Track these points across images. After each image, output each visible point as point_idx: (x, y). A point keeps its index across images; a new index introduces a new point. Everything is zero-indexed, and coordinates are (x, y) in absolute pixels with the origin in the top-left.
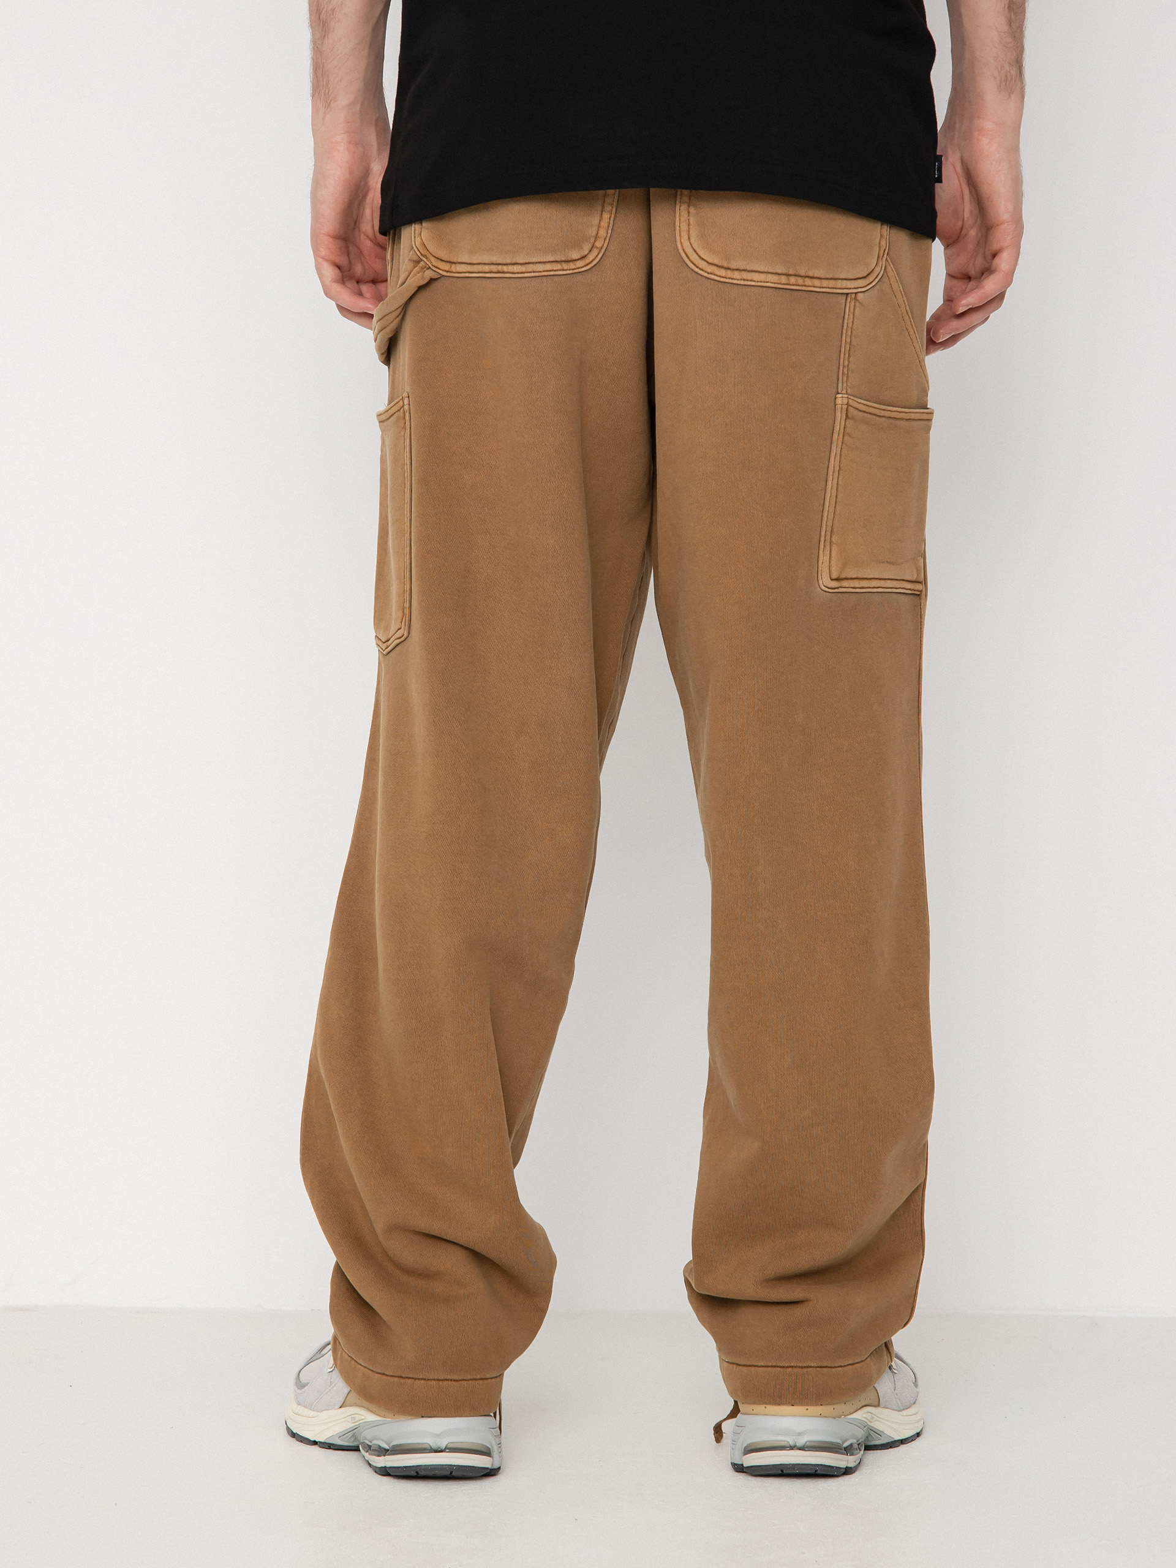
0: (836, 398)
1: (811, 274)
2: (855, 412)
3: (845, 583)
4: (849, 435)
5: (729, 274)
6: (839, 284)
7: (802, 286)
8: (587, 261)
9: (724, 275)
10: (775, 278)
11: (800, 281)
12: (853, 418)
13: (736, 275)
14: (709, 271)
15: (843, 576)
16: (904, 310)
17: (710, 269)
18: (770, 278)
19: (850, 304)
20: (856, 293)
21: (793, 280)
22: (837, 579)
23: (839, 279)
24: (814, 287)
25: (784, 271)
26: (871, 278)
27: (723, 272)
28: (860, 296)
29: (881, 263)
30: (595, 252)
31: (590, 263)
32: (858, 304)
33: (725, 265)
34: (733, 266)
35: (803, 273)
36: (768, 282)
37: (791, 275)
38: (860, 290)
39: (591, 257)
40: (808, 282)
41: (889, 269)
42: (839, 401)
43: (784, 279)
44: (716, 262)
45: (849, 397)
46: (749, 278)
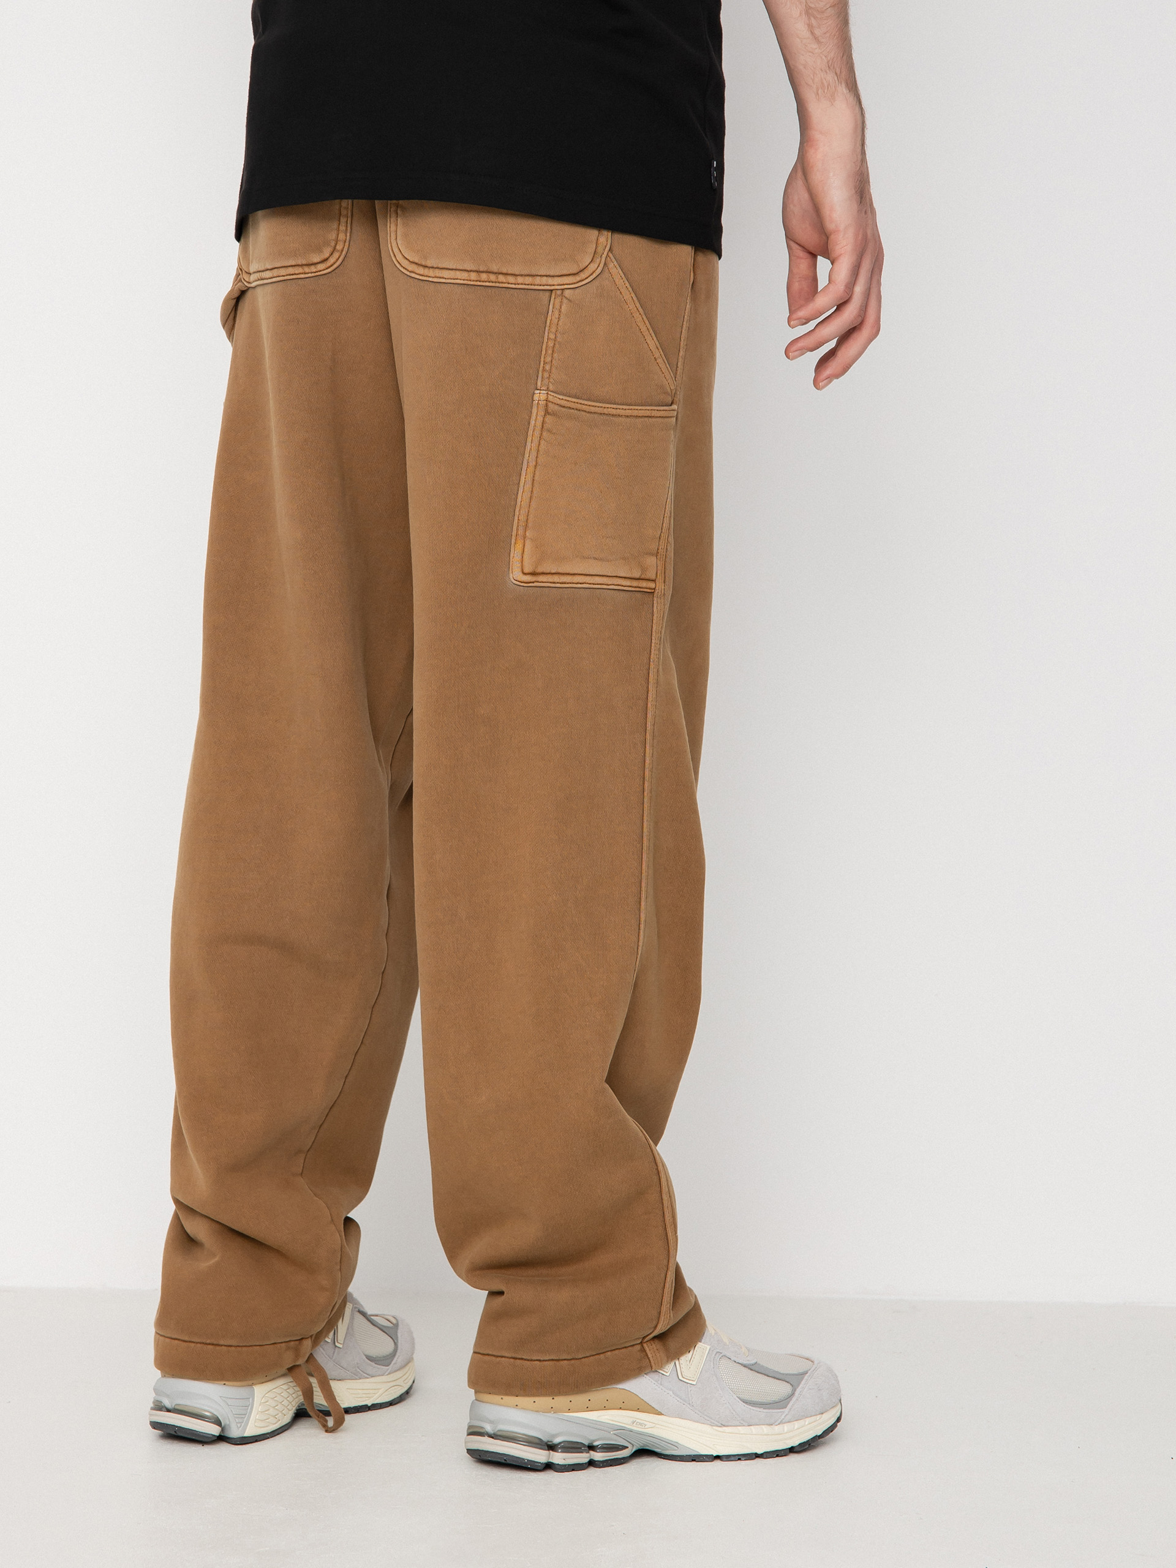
0: (534, 393)
1: (505, 271)
2: (556, 407)
3: (541, 578)
4: (549, 431)
5: (426, 271)
6: (538, 280)
7: (496, 282)
8: (329, 263)
9: (422, 273)
10: (465, 275)
11: (493, 277)
12: (554, 414)
13: (431, 273)
14: (410, 269)
15: (540, 570)
16: (632, 306)
17: (411, 267)
18: (458, 274)
19: (555, 301)
20: (563, 290)
21: (484, 276)
22: (533, 574)
23: (537, 276)
24: (509, 283)
25: (473, 268)
26: (583, 275)
27: (421, 271)
28: (567, 293)
29: (598, 260)
30: (336, 255)
31: (332, 266)
32: (565, 301)
33: (423, 263)
34: (429, 264)
35: (495, 268)
36: (457, 279)
37: (483, 272)
38: (566, 286)
39: (332, 260)
40: (501, 278)
41: (611, 265)
42: (536, 397)
43: (473, 276)
44: (416, 261)
45: (550, 393)
46: (441, 275)
